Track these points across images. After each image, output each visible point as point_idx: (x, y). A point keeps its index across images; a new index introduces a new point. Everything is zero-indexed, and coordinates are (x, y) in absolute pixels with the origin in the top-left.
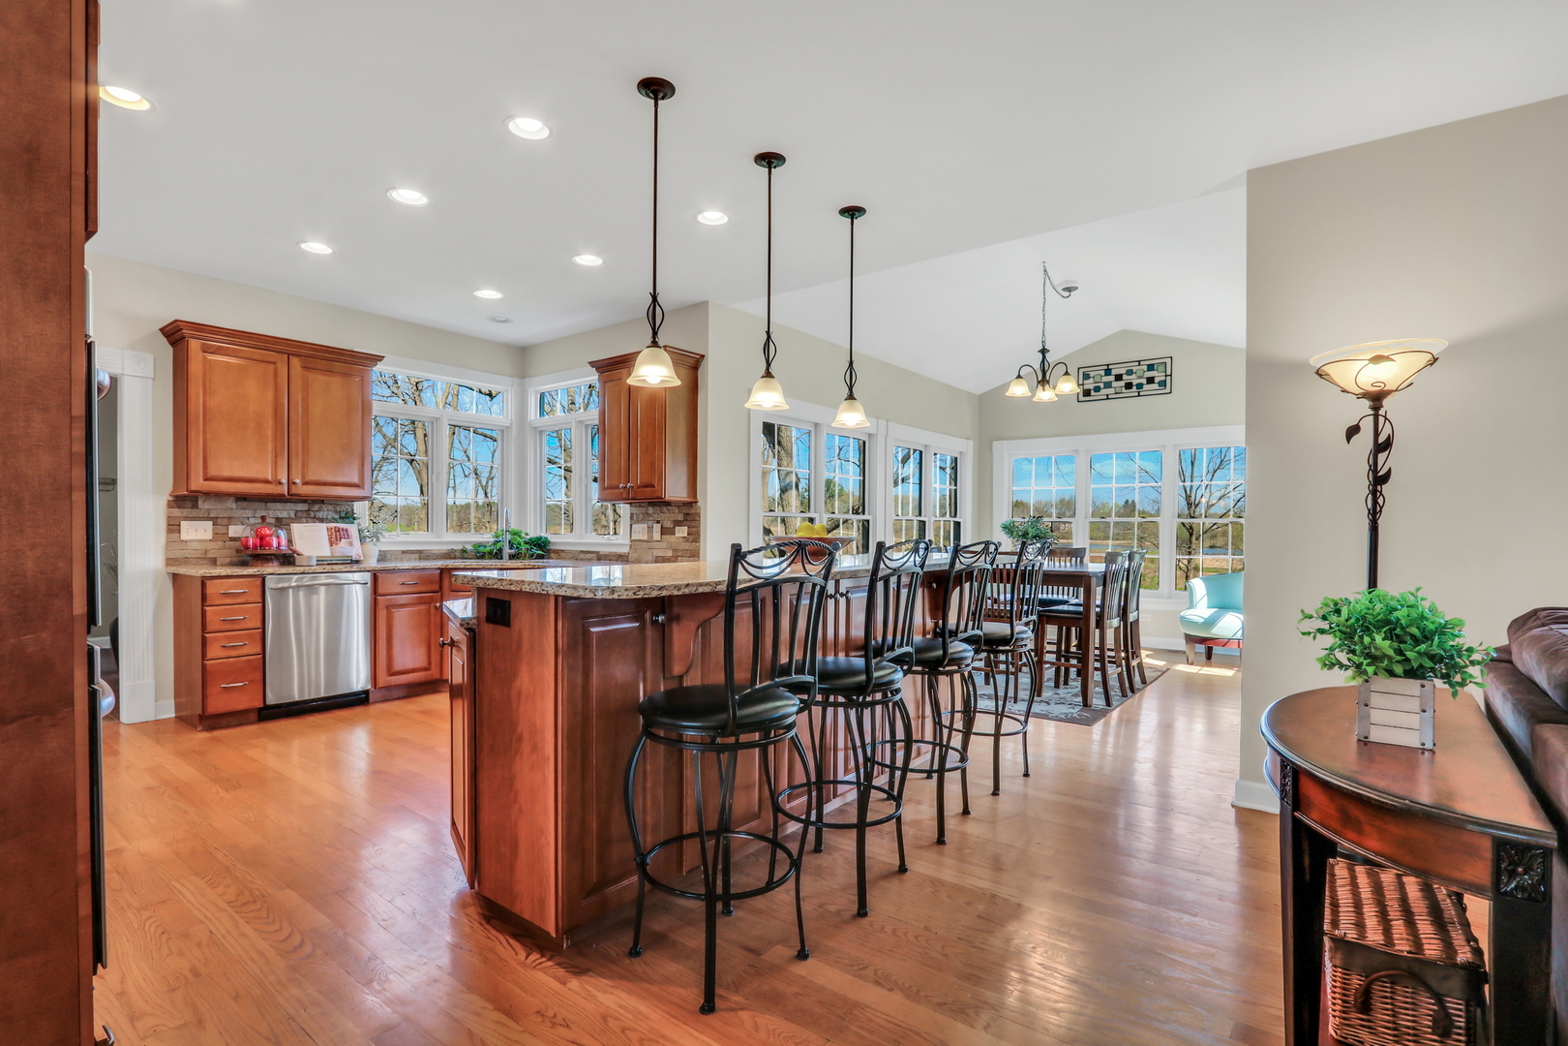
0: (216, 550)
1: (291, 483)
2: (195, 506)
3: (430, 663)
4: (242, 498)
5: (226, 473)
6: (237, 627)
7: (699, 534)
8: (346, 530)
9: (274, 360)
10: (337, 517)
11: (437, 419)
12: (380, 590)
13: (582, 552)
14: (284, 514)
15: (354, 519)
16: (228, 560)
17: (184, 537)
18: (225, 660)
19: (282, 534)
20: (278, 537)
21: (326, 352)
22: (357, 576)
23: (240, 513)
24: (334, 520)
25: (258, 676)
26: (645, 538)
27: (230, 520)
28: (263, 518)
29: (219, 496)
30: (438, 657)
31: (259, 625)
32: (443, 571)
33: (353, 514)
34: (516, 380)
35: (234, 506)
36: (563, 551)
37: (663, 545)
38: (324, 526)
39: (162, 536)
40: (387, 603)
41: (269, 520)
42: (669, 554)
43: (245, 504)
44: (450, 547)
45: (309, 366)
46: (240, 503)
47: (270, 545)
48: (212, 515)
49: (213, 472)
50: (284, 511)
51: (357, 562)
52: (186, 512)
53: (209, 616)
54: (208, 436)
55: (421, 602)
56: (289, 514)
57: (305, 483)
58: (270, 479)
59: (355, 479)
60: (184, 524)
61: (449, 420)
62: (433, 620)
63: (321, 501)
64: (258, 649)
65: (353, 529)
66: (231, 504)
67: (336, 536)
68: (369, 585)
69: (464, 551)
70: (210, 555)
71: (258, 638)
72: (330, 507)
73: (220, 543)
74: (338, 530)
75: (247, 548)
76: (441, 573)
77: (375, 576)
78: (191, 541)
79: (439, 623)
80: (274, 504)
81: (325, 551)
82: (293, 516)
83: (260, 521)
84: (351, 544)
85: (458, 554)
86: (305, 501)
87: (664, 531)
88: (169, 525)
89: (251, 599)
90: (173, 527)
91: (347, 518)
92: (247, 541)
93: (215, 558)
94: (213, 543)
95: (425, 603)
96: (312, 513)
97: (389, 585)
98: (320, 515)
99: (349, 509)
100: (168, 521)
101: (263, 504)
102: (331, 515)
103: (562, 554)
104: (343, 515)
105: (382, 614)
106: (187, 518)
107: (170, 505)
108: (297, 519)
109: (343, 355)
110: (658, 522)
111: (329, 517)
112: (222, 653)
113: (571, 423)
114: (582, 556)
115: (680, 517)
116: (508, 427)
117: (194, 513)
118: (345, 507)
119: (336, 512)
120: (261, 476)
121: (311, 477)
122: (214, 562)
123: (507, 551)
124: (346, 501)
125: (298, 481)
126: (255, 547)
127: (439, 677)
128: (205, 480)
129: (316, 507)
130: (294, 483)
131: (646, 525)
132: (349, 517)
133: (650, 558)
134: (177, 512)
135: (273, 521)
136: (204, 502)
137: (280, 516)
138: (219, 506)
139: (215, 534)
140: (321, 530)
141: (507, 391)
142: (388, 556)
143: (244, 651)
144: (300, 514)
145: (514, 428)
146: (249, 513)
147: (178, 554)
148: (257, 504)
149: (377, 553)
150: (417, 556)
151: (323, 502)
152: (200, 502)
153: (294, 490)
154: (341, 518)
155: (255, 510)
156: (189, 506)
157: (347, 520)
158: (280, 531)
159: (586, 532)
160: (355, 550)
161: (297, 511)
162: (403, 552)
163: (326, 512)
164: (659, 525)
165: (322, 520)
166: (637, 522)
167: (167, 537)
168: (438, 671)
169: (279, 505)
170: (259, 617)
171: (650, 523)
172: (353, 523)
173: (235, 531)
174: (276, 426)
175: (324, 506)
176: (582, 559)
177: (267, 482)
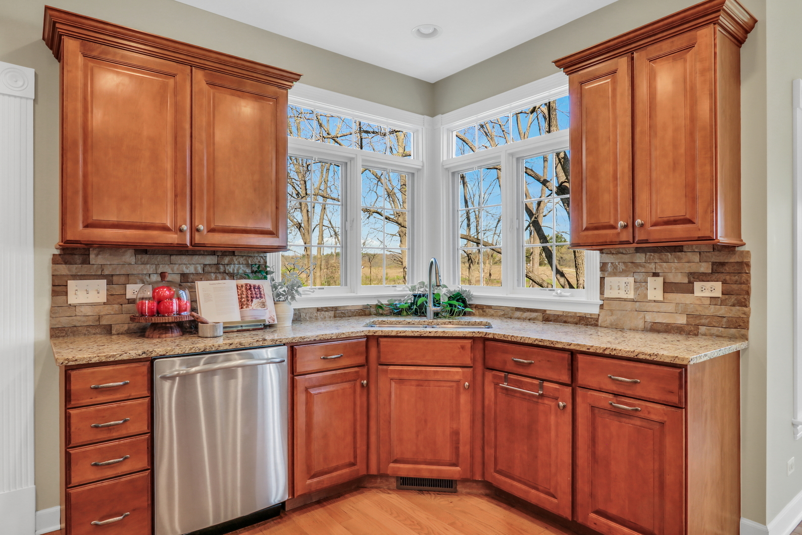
0: (111, 315)
1: (194, 230)
2: (86, 261)
3: (355, 457)
4: (142, 250)
5: (113, 218)
6: (115, 434)
7: (748, 293)
8: (259, 288)
9: (174, 72)
10: (248, 271)
11: (351, 159)
12: (300, 369)
13: (518, 309)
14: (191, 270)
15: (267, 273)
16: (126, 327)
17: (72, 299)
18: (99, 485)
19: (185, 295)
20: (179, 299)
21: (236, 66)
22: (269, 353)
23: (139, 269)
24: (245, 276)
25: (144, 501)
26: (631, 295)
27: (129, 278)
28: (163, 275)
29: (115, 248)
30: (365, 448)
31: (145, 428)
32: (371, 340)
33: (266, 267)
34: (427, 118)
35: (133, 260)
36: (490, 307)
37: (664, 307)
38: (232, 284)
39: (46, 302)
40: (307, 385)
41: (169, 278)
42: (682, 320)
43: (146, 258)
44: (365, 303)
45: (218, 82)
46: (139, 257)
47: (169, 312)
48: (106, 272)
49: (96, 217)
50: (191, 265)
51: (270, 326)
52: (75, 269)
53: (73, 421)
54: (90, 167)
55: (343, 379)
56: (196, 269)
57: (212, 230)
58: (169, 225)
59: (268, 226)
60: (71, 283)
61: (364, 160)
62: (358, 403)
63: (231, 252)
64: (144, 463)
65: (265, 285)
66: (129, 257)
67: (247, 296)
68: (285, 363)
69: (380, 307)
70: (104, 322)
71: (144, 446)
72: (242, 260)
73: (116, 307)
74: (249, 288)
75: (142, 314)
76: (367, 341)
77: (293, 349)
78: (81, 305)
79: (365, 405)
80: (179, 257)
81: (234, 315)
82: (200, 270)
83: (159, 279)
84: (264, 305)
85: (373, 310)
86: (213, 253)
87: (668, 287)
88: (53, 286)
89: (134, 394)
90: (59, 289)
91: (260, 272)
92: (143, 304)
93: (111, 325)
94: (107, 307)
95: (349, 381)
96: (221, 267)
97: (309, 361)
98: (230, 269)
99: (262, 261)
100: (53, 281)
101: (167, 258)
102: (243, 269)
103: (487, 310)
104: (255, 269)
105: (301, 398)
106: (75, 277)
107: (55, 260)
108: (204, 275)
109: (255, 71)
110: (656, 275)
111: (241, 271)
112: (92, 475)
113: (499, 157)
114: (518, 314)
115: (705, 268)
116: (418, 170)
117: (84, 269)
118: (257, 260)
119: (247, 265)
120: (158, 221)
121: (219, 223)
122: (108, 330)
123: (431, 308)
124: (258, 252)
125: (201, 227)
126: (152, 314)
127: (365, 473)
128: (87, 226)
129: (226, 260)
130: (198, 230)
131: (631, 280)
132: (261, 271)
133: (641, 325)
134: (63, 269)
135: (177, 278)
136: (97, 255)
137: (186, 271)
138: (115, 261)
139: (110, 295)
140: (230, 287)
141: (417, 131)
142: (303, 315)
143: (125, 468)
144: (208, 269)
145: (426, 171)
146: (150, 268)
147: (64, 321)
148: (159, 258)
149: (292, 312)
150: (332, 314)
151: (233, 253)
152: (92, 256)
153: (198, 239)
154: (252, 272)
155: (157, 265)
156: (79, 262)
157: (259, 275)
158: (181, 292)
159: (518, 285)
160: (268, 314)
161: (205, 265)
162: (318, 310)
163: (237, 265)
164: (660, 280)
165: (232, 276)
166: (615, 274)
167: (53, 302)
168: (364, 467)
169: (185, 259)
170: (145, 416)
171: (639, 277)
172: (265, 278)
173: (133, 290)
174: (176, 157)
175: (235, 258)
176: (519, 319)
177: (165, 228)
